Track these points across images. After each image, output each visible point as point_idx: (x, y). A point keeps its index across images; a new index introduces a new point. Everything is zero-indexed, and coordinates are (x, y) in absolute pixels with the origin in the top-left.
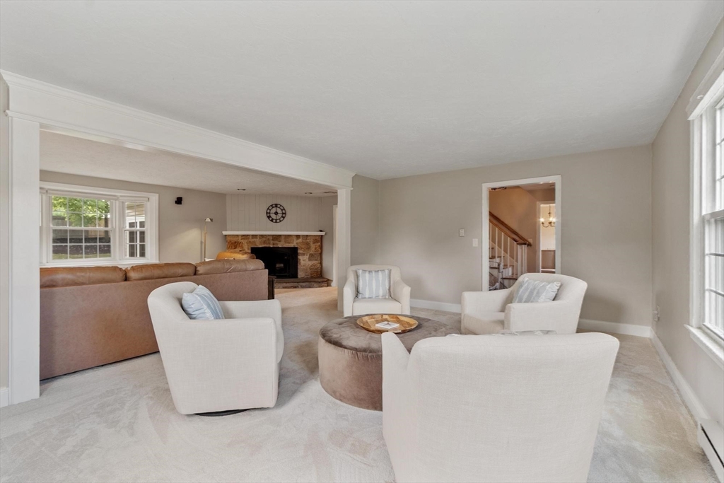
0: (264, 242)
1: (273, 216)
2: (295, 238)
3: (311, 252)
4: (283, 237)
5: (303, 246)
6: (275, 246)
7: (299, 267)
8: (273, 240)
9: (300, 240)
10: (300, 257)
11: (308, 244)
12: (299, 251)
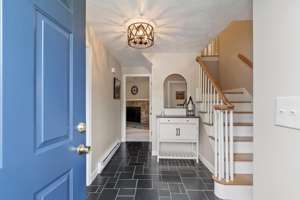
0: (129, 105)
1: (133, 92)
2: (139, 102)
3: (146, 110)
4: (135, 102)
5: (143, 106)
6: (133, 106)
7: (141, 117)
8: (132, 103)
9: (141, 103)
10: (141, 112)
11: (144, 105)
12: (141, 109)
